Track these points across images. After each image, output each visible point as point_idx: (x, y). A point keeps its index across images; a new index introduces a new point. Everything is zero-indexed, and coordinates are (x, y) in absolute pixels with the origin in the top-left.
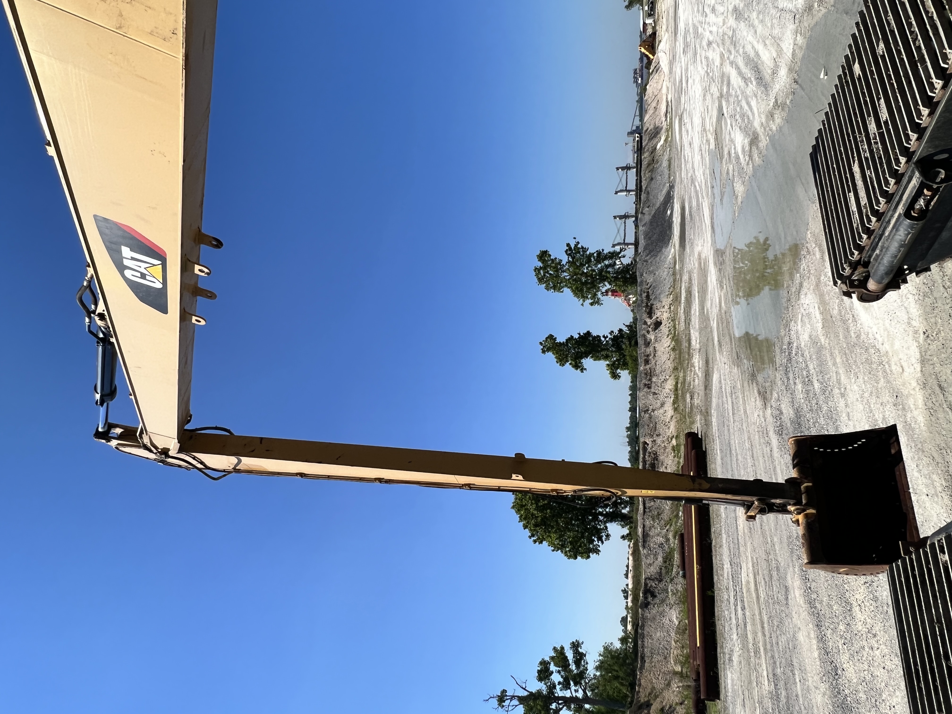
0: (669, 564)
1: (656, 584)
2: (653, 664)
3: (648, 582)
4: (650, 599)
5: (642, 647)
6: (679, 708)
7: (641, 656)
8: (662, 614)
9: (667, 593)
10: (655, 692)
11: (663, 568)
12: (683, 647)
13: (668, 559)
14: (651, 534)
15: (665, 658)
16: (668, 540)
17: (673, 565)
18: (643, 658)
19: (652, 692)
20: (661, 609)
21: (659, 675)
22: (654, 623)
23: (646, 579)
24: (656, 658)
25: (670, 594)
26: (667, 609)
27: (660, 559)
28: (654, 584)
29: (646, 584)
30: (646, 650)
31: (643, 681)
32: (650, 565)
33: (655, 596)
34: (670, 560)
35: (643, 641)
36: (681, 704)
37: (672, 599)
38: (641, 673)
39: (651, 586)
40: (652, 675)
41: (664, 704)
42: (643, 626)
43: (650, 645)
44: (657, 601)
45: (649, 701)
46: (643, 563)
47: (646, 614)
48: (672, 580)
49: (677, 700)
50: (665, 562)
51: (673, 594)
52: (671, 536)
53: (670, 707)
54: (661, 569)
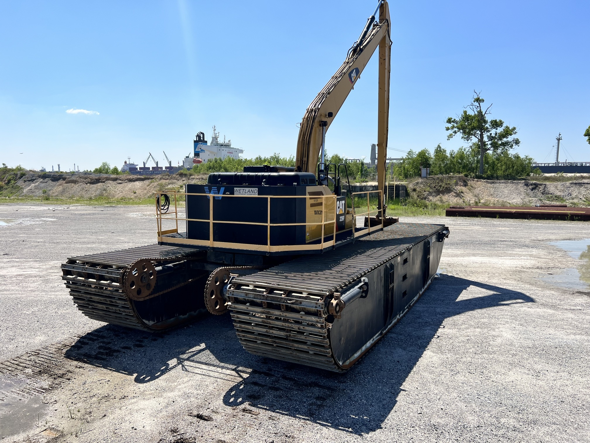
0: (554, 199)
1: (541, 191)
2: (489, 188)
3: (543, 186)
4: (531, 187)
5: (500, 182)
6: (462, 200)
7: (494, 182)
8: (519, 194)
9: (533, 197)
10: (473, 189)
11: (551, 195)
12: (494, 204)
13: (558, 198)
14: (582, 188)
15: (491, 195)
16: (573, 199)
17: (552, 201)
18: (493, 183)
19: (473, 188)
20: (523, 193)
21: (482, 191)
22: (514, 189)
23: (545, 184)
24: (492, 190)
25: (530, 199)
26: (521, 197)
27: (559, 194)
28: (541, 189)
29: (541, 185)
30: (498, 184)
31: (479, 183)
32: (556, 187)
33: (532, 190)
34: (556, 200)
35: (503, 183)
36: (464, 202)
37: (527, 199)
38: (485, 182)
39: (540, 188)
40: (482, 187)
41: (465, 193)
42: (513, 183)
43: (500, 187)
44: (529, 191)
45: (468, 185)
46: (559, 183)
47: (520, 184)
48: (541, 200)
49: (466, 200)
50: (556, 197)
51: (530, 201)
52: (575, 201)
53: (463, 197)
54: (551, 194)
